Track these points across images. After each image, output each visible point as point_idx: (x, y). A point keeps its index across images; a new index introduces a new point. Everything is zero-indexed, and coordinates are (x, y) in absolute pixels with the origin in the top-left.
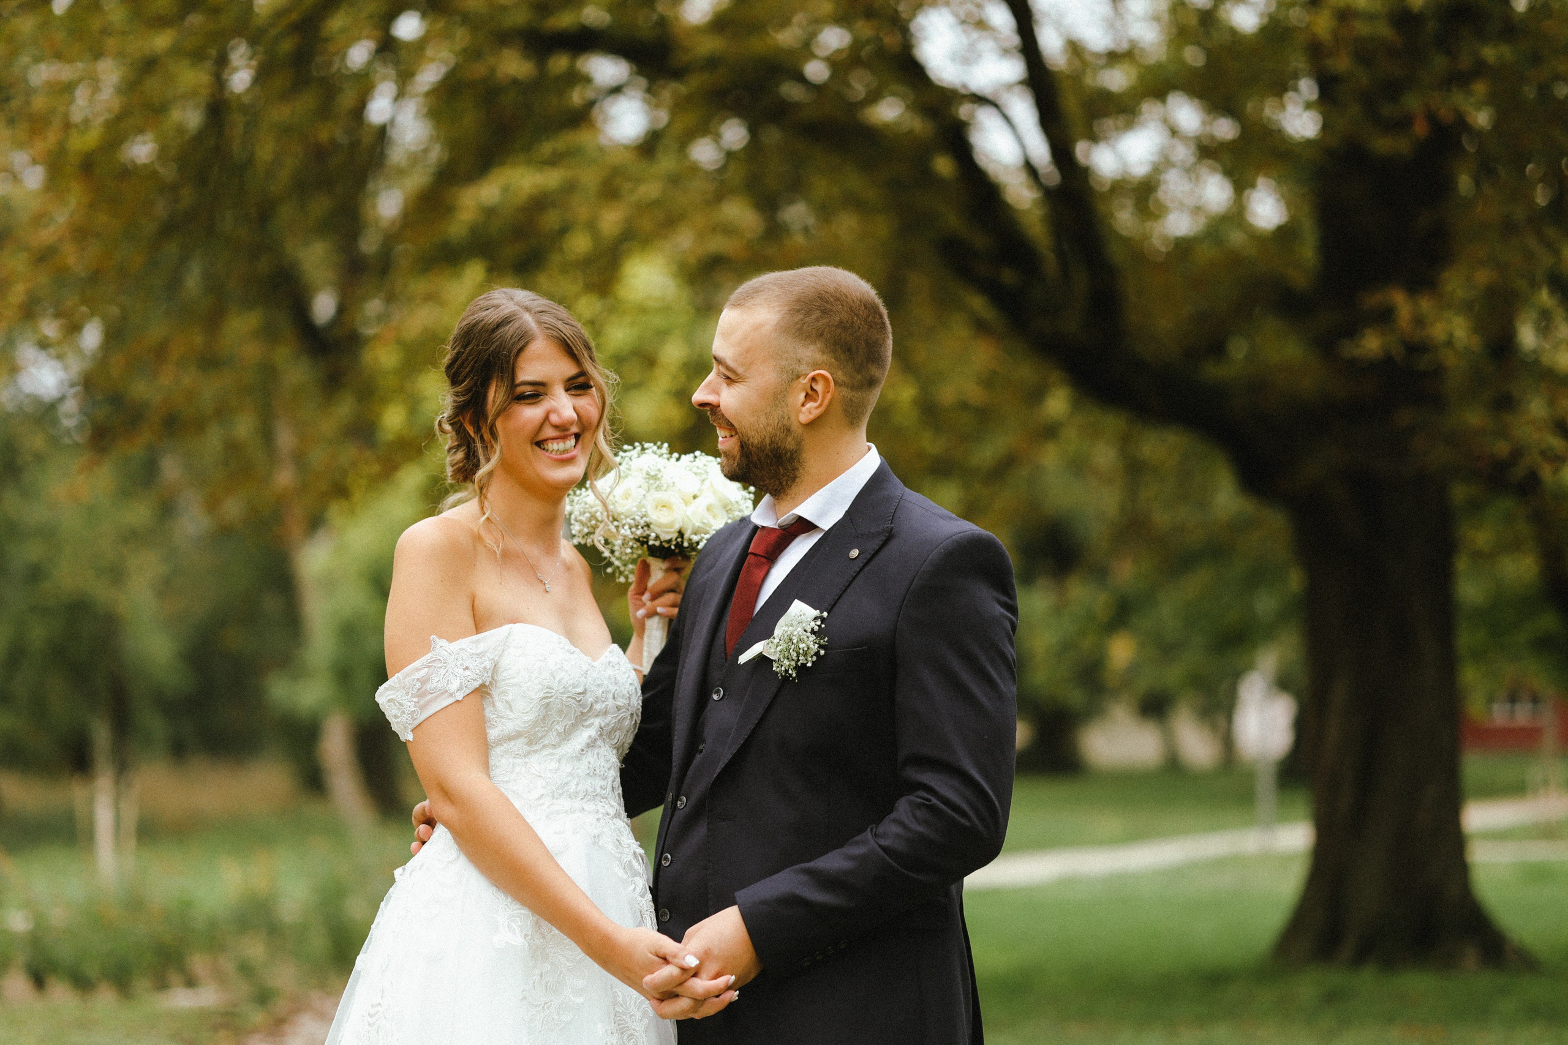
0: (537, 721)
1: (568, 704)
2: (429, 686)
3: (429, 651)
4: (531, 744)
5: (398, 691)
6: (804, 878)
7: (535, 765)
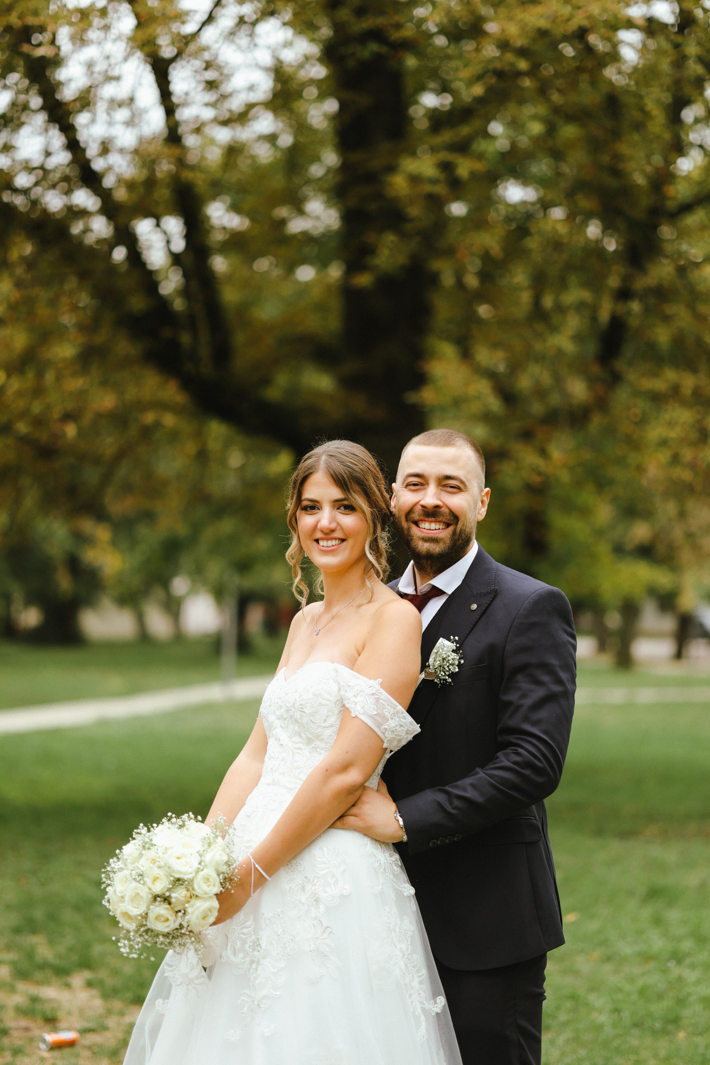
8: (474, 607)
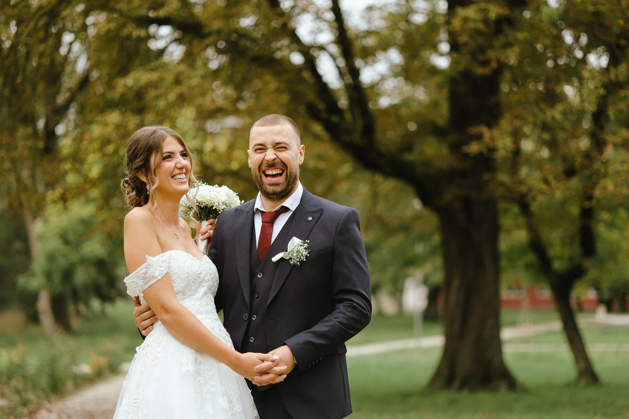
0: (185, 286)
1: (196, 278)
2: (147, 275)
3: (146, 262)
4: (184, 295)
5: (135, 278)
6: (310, 335)
7: (186, 303)
8: (310, 219)
